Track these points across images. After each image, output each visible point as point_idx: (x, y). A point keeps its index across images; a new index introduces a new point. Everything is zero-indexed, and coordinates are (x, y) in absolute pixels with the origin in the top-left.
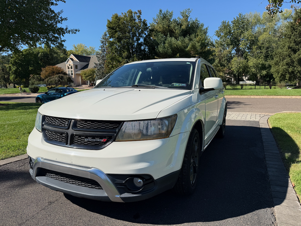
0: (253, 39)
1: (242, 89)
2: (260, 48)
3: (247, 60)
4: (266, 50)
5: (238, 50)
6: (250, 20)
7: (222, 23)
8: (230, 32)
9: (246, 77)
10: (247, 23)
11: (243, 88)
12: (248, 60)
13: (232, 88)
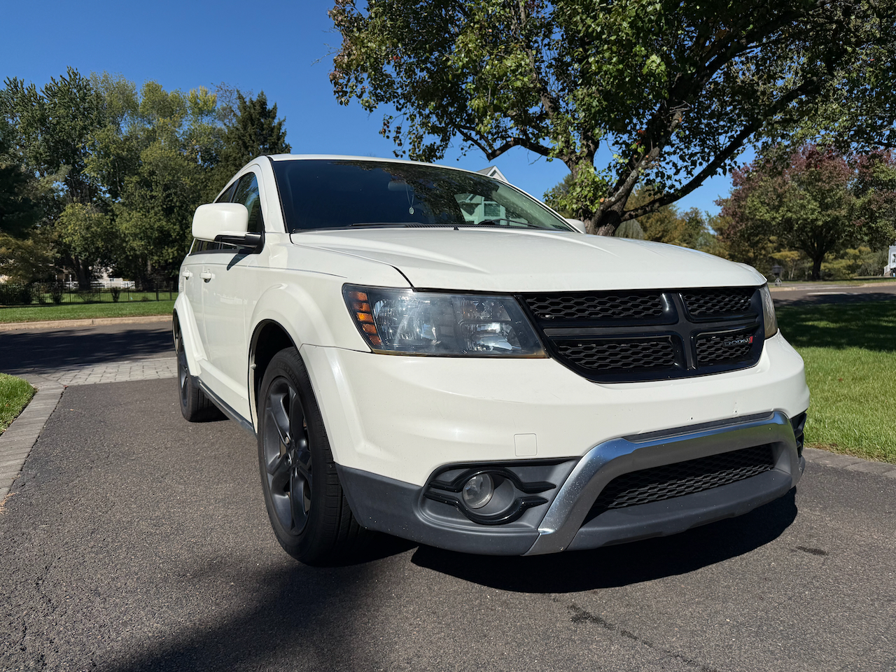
0: (124, 154)
1: (115, 301)
2: (146, 183)
3: (110, 214)
4: (165, 190)
5: (74, 183)
6: (105, 95)
7: (8, 83)
8: (43, 120)
9: (108, 268)
10: (98, 103)
11: (119, 300)
12: (113, 215)
13: (81, 300)
